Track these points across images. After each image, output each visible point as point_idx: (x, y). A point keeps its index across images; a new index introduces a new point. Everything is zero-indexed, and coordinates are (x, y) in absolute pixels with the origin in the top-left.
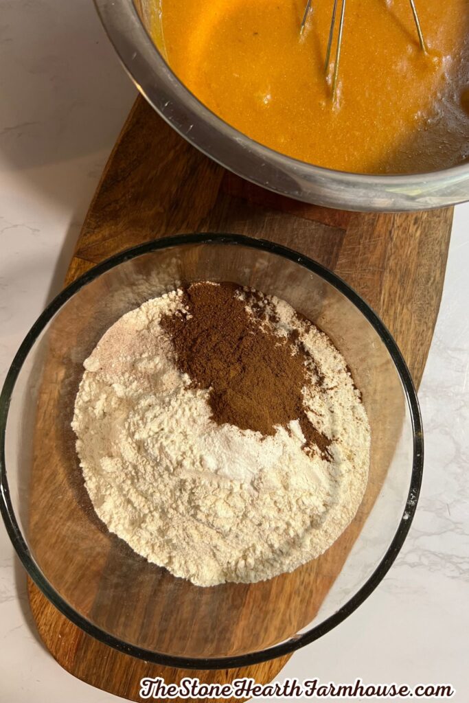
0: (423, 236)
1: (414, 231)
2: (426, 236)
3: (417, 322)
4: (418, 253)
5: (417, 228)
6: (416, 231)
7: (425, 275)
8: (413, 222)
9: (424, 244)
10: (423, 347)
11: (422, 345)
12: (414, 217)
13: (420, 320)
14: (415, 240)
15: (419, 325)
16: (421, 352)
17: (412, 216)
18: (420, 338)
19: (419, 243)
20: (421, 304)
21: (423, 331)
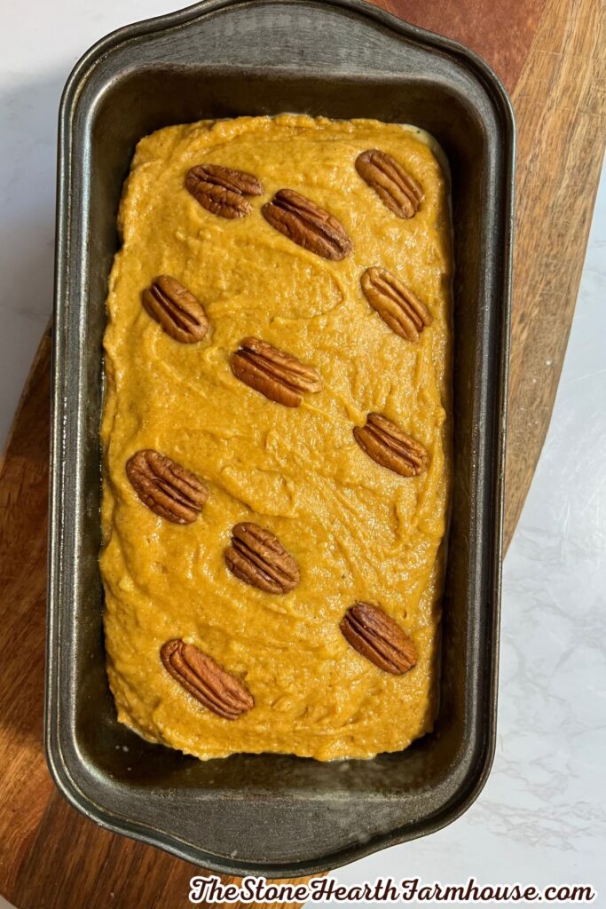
0: (530, 340)
1: (519, 331)
2: (535, 340)
3: (513, 457)
4: (522, 362)
5: (524, 328)
6: (522, 332)
7: (529, 393)
8: (518, 319)
9: (531, 351)
10: (519, 492)
11: (517, 489)
12: (520, 312)
13: (517, 455)
14: (519, 344)
15: (516, 462)
16: (515, 499)
17: (518, 311)
18: (516, 479)
19: (525, 349)
20: (521, 433)
21: (521, 470)
